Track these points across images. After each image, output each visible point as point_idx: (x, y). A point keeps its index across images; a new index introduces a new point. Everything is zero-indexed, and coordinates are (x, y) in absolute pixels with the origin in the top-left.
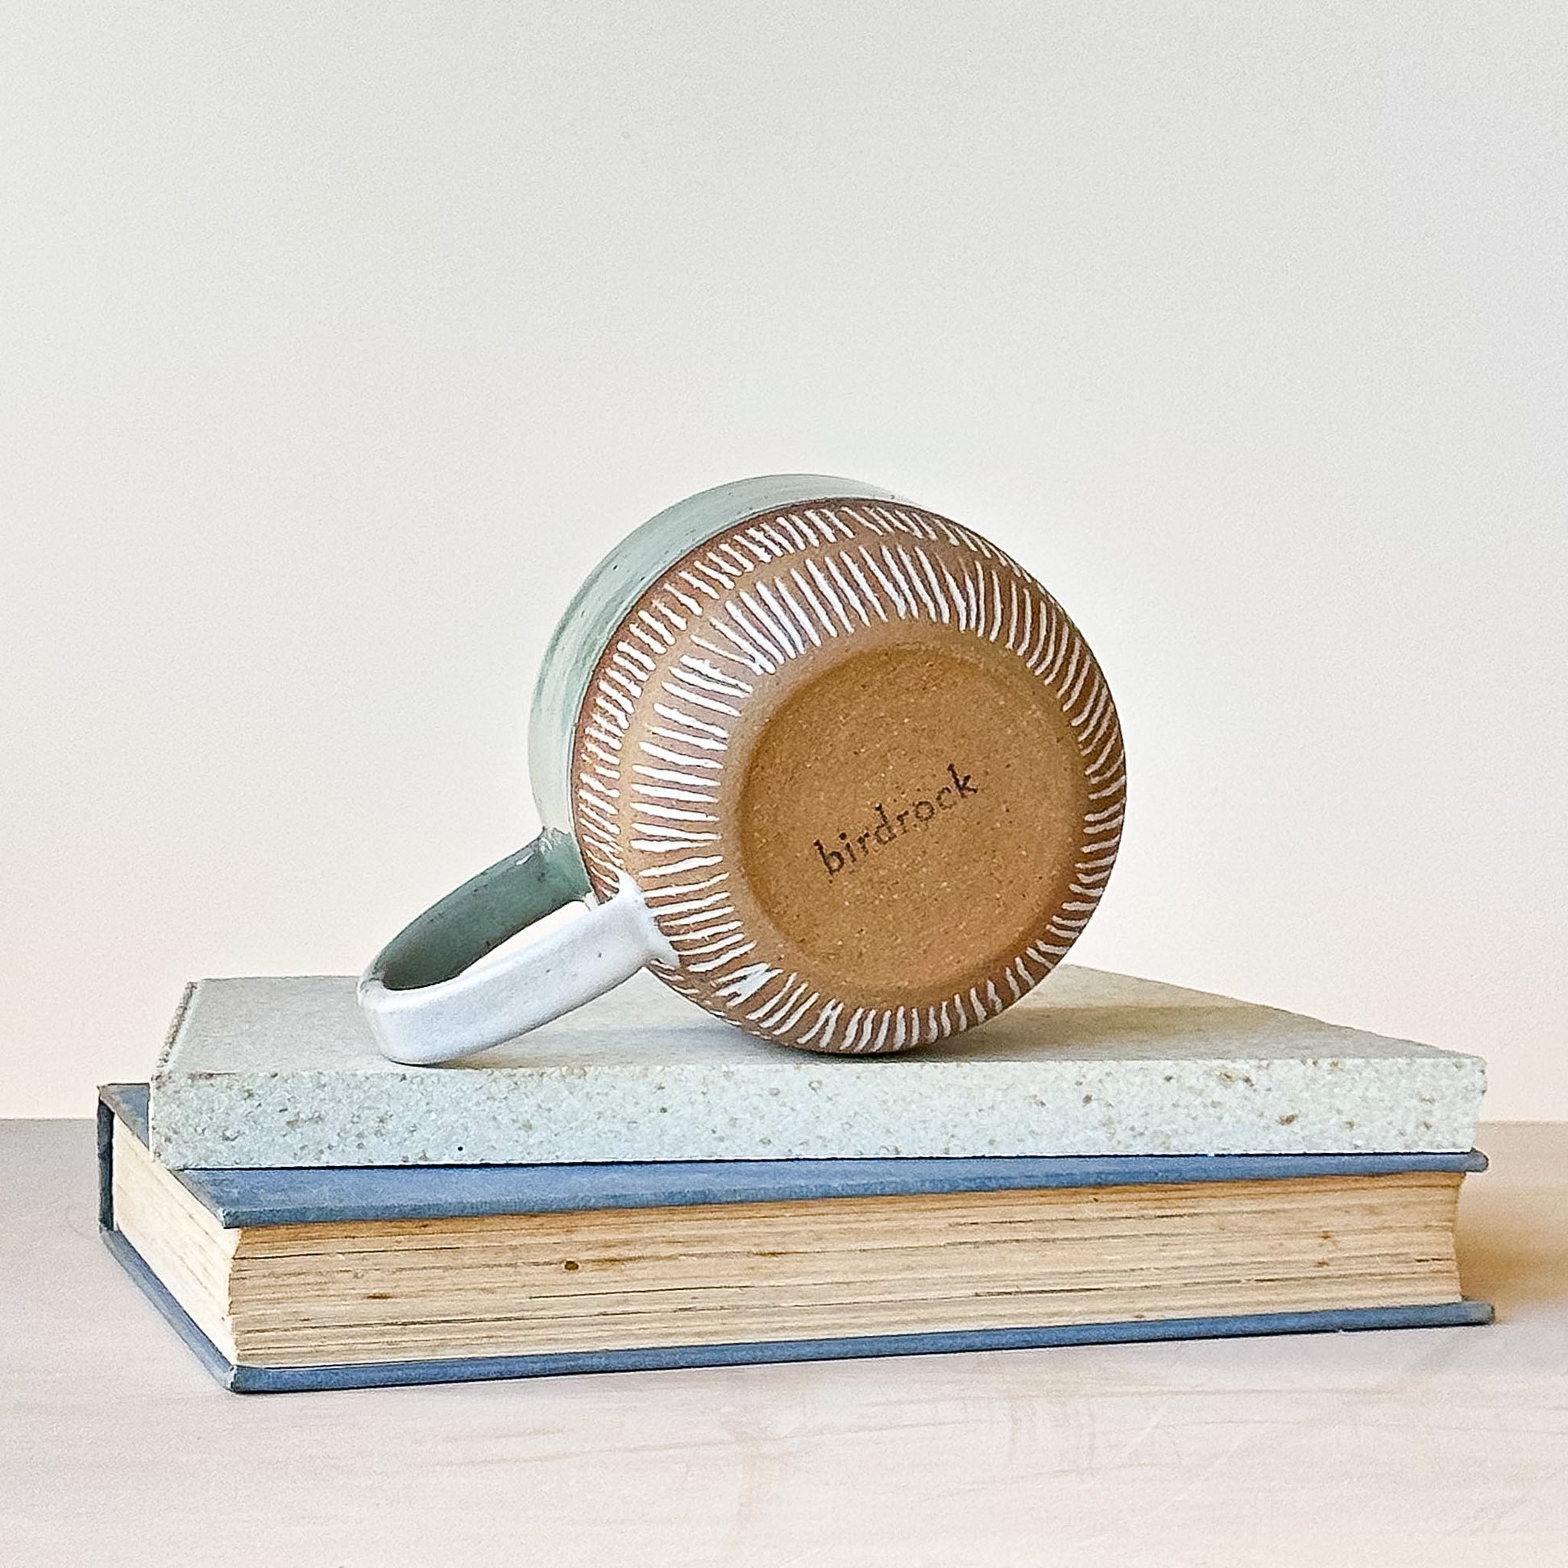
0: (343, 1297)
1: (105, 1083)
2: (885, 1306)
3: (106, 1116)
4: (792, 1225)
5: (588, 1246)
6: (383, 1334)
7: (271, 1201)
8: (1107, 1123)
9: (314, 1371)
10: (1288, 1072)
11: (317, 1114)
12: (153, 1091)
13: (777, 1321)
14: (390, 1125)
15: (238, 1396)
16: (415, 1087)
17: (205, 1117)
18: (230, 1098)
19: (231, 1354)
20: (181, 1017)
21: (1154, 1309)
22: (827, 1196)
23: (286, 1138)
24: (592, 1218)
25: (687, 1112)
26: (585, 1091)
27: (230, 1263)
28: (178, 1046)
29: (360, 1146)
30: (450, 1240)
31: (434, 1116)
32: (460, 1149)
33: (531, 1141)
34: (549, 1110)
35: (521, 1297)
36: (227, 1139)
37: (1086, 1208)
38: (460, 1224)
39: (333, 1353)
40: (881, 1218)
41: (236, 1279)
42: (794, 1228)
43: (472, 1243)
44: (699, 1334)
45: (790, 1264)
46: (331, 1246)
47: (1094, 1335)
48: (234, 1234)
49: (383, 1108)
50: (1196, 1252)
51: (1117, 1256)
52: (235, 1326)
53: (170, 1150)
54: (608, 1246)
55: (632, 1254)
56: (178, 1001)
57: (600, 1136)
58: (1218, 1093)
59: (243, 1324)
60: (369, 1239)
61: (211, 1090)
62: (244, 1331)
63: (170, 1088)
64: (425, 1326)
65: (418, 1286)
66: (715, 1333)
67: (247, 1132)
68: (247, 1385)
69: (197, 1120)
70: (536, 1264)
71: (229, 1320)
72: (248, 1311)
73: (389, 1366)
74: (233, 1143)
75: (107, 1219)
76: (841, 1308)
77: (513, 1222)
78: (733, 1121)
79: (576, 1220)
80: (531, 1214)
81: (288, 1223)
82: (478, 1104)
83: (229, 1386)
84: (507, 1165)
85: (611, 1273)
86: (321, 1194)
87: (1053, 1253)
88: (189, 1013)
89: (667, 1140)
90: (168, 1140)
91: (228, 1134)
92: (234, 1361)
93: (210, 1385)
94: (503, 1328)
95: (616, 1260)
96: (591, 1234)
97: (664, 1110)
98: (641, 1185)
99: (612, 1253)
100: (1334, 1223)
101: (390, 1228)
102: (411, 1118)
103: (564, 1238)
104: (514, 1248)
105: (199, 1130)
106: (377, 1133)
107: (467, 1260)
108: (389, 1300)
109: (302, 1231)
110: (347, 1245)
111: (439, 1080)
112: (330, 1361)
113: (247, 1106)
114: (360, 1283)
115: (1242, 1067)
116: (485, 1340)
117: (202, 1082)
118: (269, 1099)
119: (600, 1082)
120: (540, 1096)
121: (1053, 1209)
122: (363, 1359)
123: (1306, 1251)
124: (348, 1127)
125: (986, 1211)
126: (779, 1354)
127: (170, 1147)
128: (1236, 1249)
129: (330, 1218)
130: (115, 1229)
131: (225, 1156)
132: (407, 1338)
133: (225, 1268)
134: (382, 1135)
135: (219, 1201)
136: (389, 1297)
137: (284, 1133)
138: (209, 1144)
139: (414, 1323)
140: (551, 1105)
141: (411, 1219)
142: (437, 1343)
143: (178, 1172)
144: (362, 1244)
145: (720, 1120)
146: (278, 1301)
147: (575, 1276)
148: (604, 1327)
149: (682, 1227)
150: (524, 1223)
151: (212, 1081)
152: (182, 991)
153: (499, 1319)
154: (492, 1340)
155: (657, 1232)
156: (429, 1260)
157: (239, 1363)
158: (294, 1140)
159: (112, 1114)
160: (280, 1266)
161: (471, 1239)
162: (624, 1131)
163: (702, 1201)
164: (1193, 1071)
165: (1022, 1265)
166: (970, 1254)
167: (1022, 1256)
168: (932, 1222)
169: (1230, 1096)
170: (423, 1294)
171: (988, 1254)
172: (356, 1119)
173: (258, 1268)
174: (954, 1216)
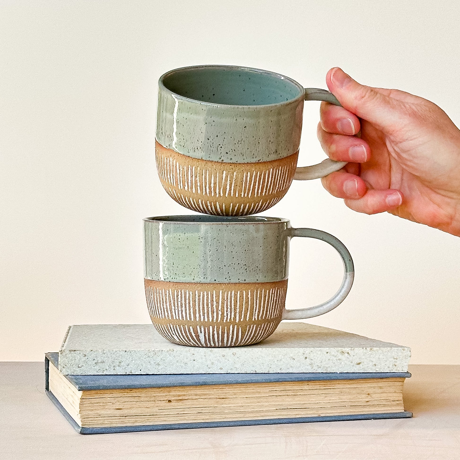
0: (110, 409)
1: (47, 352)
2: (252, 412)
3: (47, 361)
4: (228, 391)
5: (174, 396)
6: (120, 419)
7: (91, 384)
8: (311, 364)
9: (102, 428)
10: (359, 351)
11: (103, 361)
12: (60, 354)
13: (224, 416)
14: (122, 364)
15: (82, 435)
16: (129, 354)
17: (73, 361)
18: (80, 356)
19: (80, 424)
20: (67, 335)
21: (323, 413)
22: (237, 383)
23: (95, 367)
24: (175, 389)
25: (200, 361)
26: (173, 355)
27: (80, 400)
28: (66, 343)
29: (114, 369)
30: (138, 394)
31: (133, 361)
32: (141, 370)
33: (159, 368)
34: (164, 360)
35: (156, 409)
36: (79, 367)
37: (306, 387)
38: (140, 390)
39: (106, 424)
40: (251, 389)
41: (81, 404)
42: (228, 392)
43: (143, 395)
44: (203, 419)
45: (227, 401)
46: (106, 395)
48: (81, 392)
49: (120, 359)
50: (334, 398)
51: (314, 399)
52: (81, 417)
53: (64, 370)
54: (179, 396)
55: (186, 398)
56: (66, 330)
57: (177, 367)
58: (340, 356)
59: (83, 416)
60: (116, 394)
61: (75, 354)
62: (83, 418)
63: (64, 354)
64: (131, 417)
65: (129, 407)
66: (207, 419)
67: (84, 366)
68: (84, 432)
69: (71, 362)
70: (161, 401)
71: (79, 415)
72: (84, 413)
73: (122, 427)
74: (81, 368)
75: (47, 388)
76: (241, 413)
77: (155, 390)
78: (213, 363)
79: (171, 389)
80: (159, 387)
81: (95, 390)
82: (145, 358)
83: (79, 432)
84: (153, 375)
85: (180, 403)
86: (104, 382)
87: (297, 398)
88: (69, 334)
89: (195, 368)
90: (64, 367)
91: (79, 366)
92: (81, 426)
93: (74, 432)
94: (151, 418)
95: (181, 400)
96: (174, 393)
97: (194, 360)
98: (188, 380)
99: (180, 398)
100: (371, 391)
101: (122, 391)
102: (128, 362)
103: (168, 394)
104: (154, 396)
105: (72, 365)
106: (119, 366)
107: (142, 399)
108: (122, 410)
109: (99, 392)
110: (111, 395)
111: (135, 352)
112: (106, 426)
113: (84, 359)
114: (114, 405)
115: (347, 350)
116: (147, 421)
117: (72, 352)
118: (90, 357)
119: (177, 353)
120: (162, 357)
121: (296, 387)
122: (114, 425)
123: (363, 398)
124: (111, 364)
125: (279, 387)
126: (224, 425)
127: (64, 369)
128: (345, 398)
129: (106, 388)
130: (49, 391)
131: (78, 372)
132: (126, 420)
133: (79, 401)
134: (120, 366)
135: (77, 384)
136: (121, 409)
137: (94, 366)
138: (74, 368)
139: (128, 416)
140: (164, 359)
141: (128, 389)
142: (134, 421)
143: (66, 376)
144: (115, 395)
145: (209, 363)
146: (92, 410)
147: (170, 404)
148: (178, 417)
149: (199, 391)
150: (157, 390)
151: (75, 352)
152: (67, 328)
153: (150, 415)
154: (149, 421)
155: (193, 392)
156: (132, 399)
157: (82, 426)
158: (97, 368)
159: (49, 361)
160: (93, 401)
161: (143, 394)
162: (184, 366)
163: (204, 384)
164: (333, 351)
165: (288, 401)
166: (275, 399)
167: (288, 399)
168: (265, 390)
169: (343, 357)
170: (130, 408)
171: (279, 399)
172: (113, 362)
173: (87, 401)
174: (270, 388)
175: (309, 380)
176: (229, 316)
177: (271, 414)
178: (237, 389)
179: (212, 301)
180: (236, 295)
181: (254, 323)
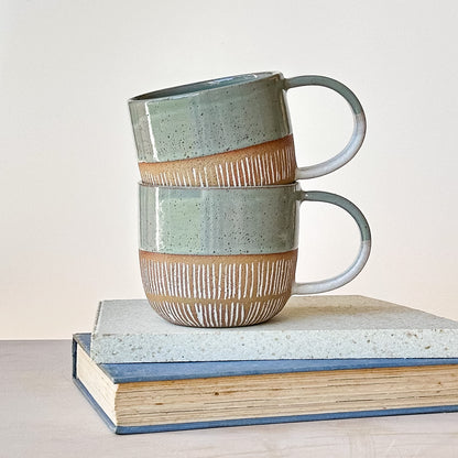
0: (149, 404)
2: (309, 405)
4: (282, 381)
5: (222, 388)
6: (160, 415)
7: (128, 375)
8: (374, 349)
10: (427, 333)
11: (140, 346)
13: (278, 410)
14: (162, 350)
15: (118, 435)
16: (170, 338)
17: (107, 348)
18: (115, 342)
19: (115, 422)
20: (98, 314)
21: (389, 406)
22: (293, 372)
23: (131, 354)
24: (223, 379)
25: (250, 345)
27: (115, 394)
29: (153, 356)
30: (181, 386)
31: (175, 347)
32: (183, 357)
33: (204, 354)
34: (209, 345)
35: (200, 404)
37: (369, 375)
38: (184, 382)
40: (308, 378)
41: (117, 399)
45: (281, 393)
46: (145, 388)
47: (372, 414)
48: (117, 385)
49: (160, 344)
50: (401, 388)
51: (378, 390)
52: (117, 414)
53: (97, 358)
54: (227, 387)
55: (235, 390)
58: (407, 339)
59: (119, 413)
60: (157, 386)
61: (109, 339)
62: (119, 415)
63: (97, 339)
65: (171, 401)
67: (120, 352)
68: (121, 432)
69: (105, 349)
70: (206, 393)
71: (115, 412)
72: (120, 409)
74: (115, 355)
76: (297, 406)
78: (264, 348)
79: (219, 380)
80: (205, 378)
81: (133, 382)
82: (188, 343)
83: (115, 432)
84: (197, 362)
85: (229, 396)
86: (142, 373)
87: (360, 389)
89: (244, 354)
90: (96, 355)
91: (114, 353)
92: (116, 425)
93: (108, 432)
94: (196, 413)
95: (230, 392)
96: (222, 384)
97: (243, 345)
98: (237, 368)
99: (229, 390)
100: (442, 379)
101: (162, 383)
102: (168, 348)
103: (215, 385)
104: (199, 388)
105: (105, 352)
106: (158, 352)
107: (185, 392)
108: (162, 405)
109: (136, 384)
110: (151, 388)
111: (177, 336)
113: (120, 344)
114: (154, 400)
115: (415, 331)
117: (106, 337)
118: (126, 342)
119: (224, 336)
120: (207, 341)
121: (358, 375)
122: (155, 423)
123: (433, 388)
124: (149, 350)
125: (339, 376)
128: (413, 387)
131: (113, 360)
132: (168, 417)
133: (114, 396)
134: (160, 353)
135: (112, 375)
137: (130, 352)
138: (108, 356)
139: (170, 412)
140: (210, 343)
141: (170, 380)
143: (99, 365)
144: (155, 388)
145: (259, 348)
147: (219, 397)
148: (227, 413)
149: (249, 381)
150: (203, 381)
151: (110, 337)
153: (195, 411)
154: (193, 417)
155: (243, 383)
157: (118, 425)
158: (134, 355)
160: (130, 395)
161: (187, 386)
162: (232, 351)
163: (256, 374)
164: (399, 333)
165: (350, 392)
166: (335, 389)
167: (350, 390)
168: (323, 379)
169: (411, 340)
170: (173, 403)
171: (340, 389)
172: (152, 348)
173: (124, 396)
174: (330, 377)
175: (373, 368)
176: (230, 292)
177: (330, 407)
178: (292, 379)
179: (211, 275)
180: (237, 268)
181: (258, 300)
